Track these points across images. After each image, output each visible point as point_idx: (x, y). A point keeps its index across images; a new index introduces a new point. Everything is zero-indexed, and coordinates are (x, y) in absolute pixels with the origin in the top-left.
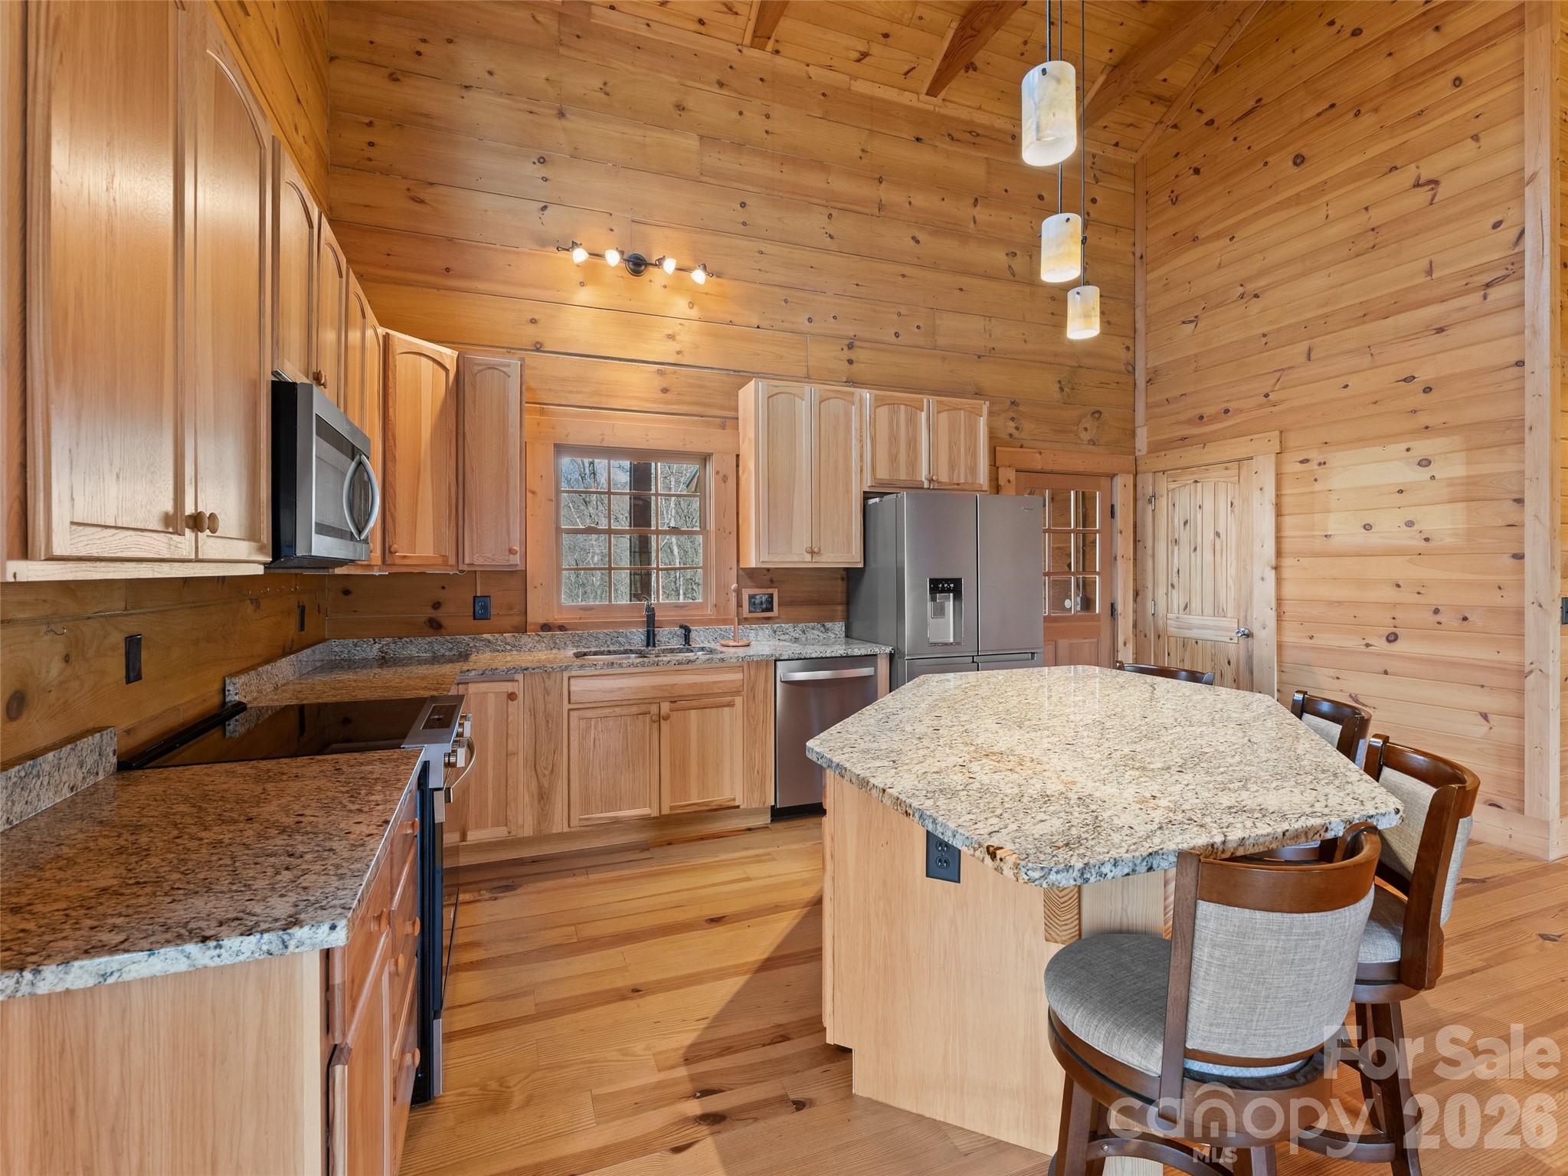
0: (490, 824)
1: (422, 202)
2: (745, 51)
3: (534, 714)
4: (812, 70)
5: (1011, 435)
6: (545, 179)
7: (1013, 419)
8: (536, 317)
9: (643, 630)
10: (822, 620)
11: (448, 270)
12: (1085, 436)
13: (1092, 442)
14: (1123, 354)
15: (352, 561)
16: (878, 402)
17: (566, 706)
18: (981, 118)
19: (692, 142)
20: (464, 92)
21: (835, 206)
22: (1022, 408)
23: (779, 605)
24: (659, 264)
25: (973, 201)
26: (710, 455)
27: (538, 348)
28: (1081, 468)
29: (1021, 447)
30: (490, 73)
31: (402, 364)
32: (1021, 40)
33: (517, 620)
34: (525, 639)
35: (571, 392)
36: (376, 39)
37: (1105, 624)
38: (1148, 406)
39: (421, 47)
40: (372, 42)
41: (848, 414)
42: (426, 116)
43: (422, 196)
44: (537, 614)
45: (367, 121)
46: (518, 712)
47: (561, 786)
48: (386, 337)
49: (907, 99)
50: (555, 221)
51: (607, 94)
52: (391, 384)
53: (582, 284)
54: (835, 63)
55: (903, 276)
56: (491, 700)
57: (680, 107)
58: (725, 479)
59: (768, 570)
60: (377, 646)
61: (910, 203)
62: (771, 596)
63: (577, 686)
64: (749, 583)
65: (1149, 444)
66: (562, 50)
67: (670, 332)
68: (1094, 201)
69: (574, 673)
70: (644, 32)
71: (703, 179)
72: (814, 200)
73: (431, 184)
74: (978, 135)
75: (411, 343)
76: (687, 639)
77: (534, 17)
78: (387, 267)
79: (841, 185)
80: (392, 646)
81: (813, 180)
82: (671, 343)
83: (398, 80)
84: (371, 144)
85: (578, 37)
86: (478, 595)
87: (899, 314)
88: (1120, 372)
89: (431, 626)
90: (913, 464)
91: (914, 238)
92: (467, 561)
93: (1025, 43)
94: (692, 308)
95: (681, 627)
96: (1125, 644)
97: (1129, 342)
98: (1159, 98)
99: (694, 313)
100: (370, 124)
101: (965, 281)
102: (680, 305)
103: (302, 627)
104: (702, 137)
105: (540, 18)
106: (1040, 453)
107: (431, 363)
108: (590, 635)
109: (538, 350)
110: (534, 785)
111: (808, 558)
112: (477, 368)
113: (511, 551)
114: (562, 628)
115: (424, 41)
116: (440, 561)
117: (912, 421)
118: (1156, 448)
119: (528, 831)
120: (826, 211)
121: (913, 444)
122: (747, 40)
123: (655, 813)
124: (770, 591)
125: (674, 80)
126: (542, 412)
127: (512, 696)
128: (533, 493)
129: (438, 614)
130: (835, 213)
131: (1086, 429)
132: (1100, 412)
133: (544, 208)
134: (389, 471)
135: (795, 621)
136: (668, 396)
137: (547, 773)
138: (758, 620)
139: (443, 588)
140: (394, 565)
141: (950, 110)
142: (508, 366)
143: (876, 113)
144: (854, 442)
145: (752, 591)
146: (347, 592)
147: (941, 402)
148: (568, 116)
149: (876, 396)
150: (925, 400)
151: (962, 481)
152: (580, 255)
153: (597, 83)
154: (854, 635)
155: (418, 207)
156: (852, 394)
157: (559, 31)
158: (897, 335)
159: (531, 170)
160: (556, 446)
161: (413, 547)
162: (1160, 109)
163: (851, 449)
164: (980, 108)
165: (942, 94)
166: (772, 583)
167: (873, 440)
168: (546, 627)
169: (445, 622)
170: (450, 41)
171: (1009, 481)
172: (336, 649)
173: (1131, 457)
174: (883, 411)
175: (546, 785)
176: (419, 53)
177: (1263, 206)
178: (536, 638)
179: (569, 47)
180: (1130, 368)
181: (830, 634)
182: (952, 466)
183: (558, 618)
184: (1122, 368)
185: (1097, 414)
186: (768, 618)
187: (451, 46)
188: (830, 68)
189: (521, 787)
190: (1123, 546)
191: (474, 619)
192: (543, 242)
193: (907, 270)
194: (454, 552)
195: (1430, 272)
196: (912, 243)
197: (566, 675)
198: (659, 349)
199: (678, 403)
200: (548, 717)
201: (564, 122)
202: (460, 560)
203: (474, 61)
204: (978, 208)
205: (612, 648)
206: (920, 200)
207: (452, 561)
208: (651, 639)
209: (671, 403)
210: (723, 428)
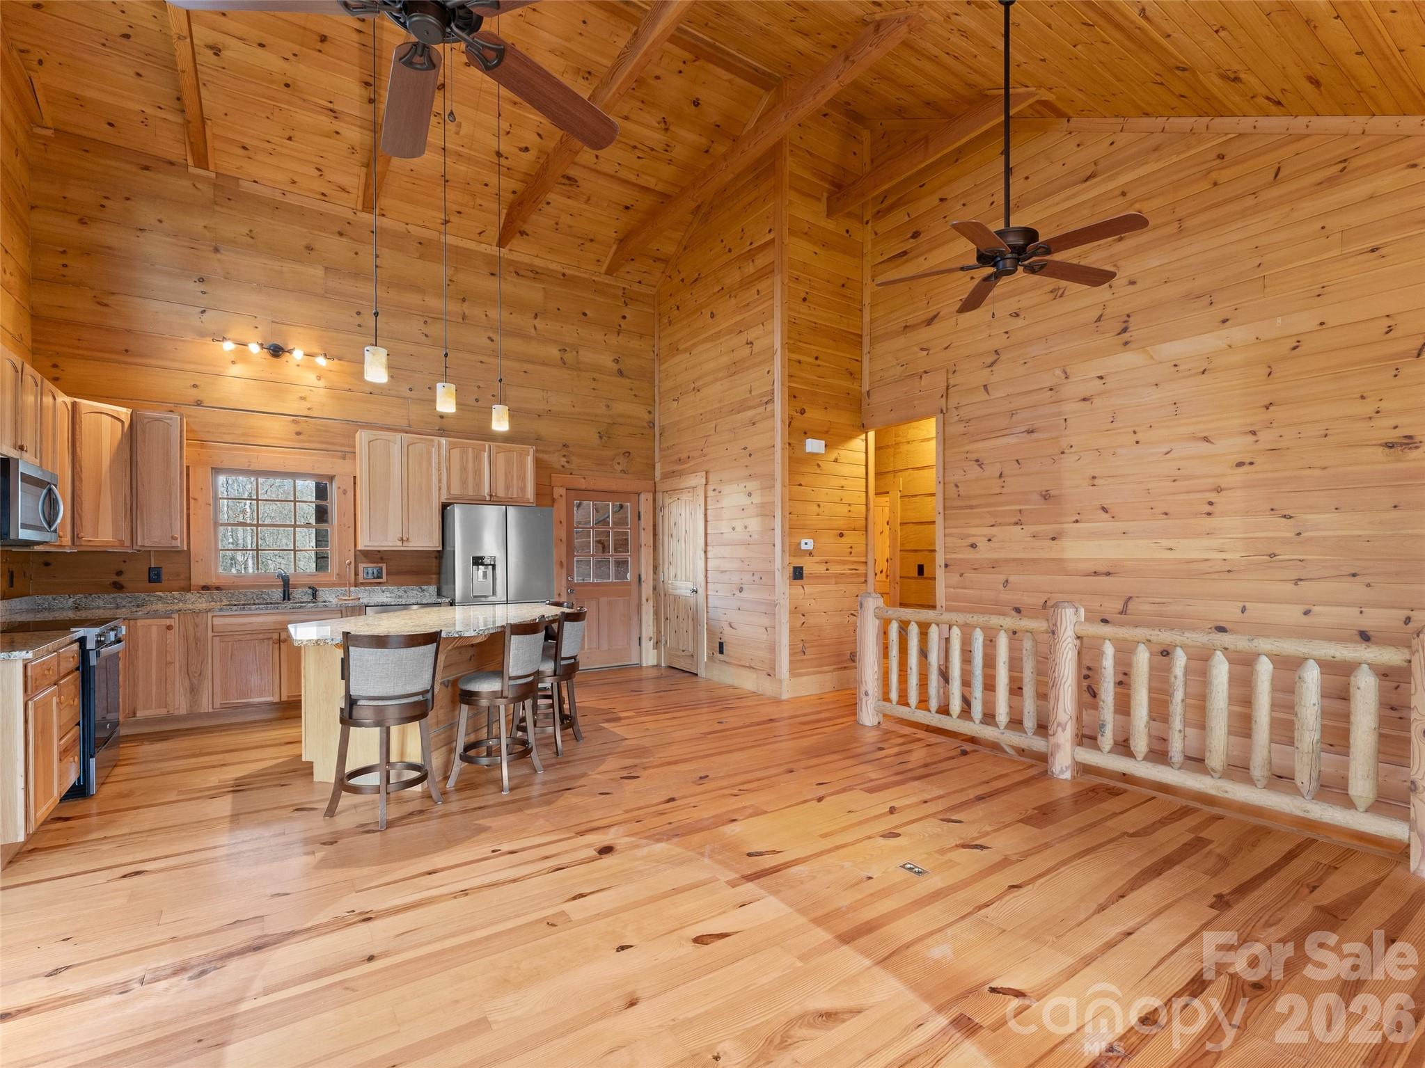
0: (154, 707)
1: (106, 305)
2: (358, 213)
3: (186, 638)
4: (409, 227)
5: (563, 466)
6: (204, 293)
7: (564, 456)
8: (197, 383)
9: (281, 590)
10: (419, 584)
11: (127, 351)
12: (618, 468)
13: (623, 471)
14: (647, 416)
15: (46, 542)
16: (452, 447)
17: (210, 634)
18: (538, 262)
19: (319, 272)
20: (139, 233)
21: (429, 317)
22: (570, 449)
23: (387, 575)
24: (290, 352)
25: (534, 315)
26: (335, 476)
27: (199, 403)
28: (614, 488)
29: (571, 474)
30: (160, 221)
31: (86, 421)
32: (553, 222)
33: (183, 583)
34: (189, 595)
35: (225, 433)
36: (68, 195)
37: (634, 587)
38: (660, 450)
39: (105, 202)
40: (65, 198)
41: (429, 453)
42: (109, 248)
43: (105, 302)
44: (197, 579)
45: (61, 249)
46: (174, 638)
47: (207, 684)
48: (74, 404)
49: (482, 248)
50: (211, 320)
51: (252, 238)
52: (78, 433)
53: (233, 362)
54: (426, 224)
55: (481, 362)
56: (154, 629)
57: (309, 248)
58: (345, 492)
59: (379, 551)
60: (72, 600)
61: (486, 315)
62: (381, 569)
63: (217, 621)
64: (364, 559)
65: (662, 473)
66: (217, 208)
67: (303, 395)
68: (624, 317)
69: (215, 614)
70: (279, 197)
71: (328, 295)
72: (412, 312)
73: (113, 293)
74: (537, 273)
75: (93, 406)
76: (314, 595)
77: (194, 185)
78: (78, 348)
79: (434, 303)
80: (84, 600)
81: (413, 299)
82: (303, 402)
83: (86, 223)
84: (65, 266)
85: (229, 199)
86: (153, 566)
87: (479, 387)
88: (644, 427)
89: (115, 587)
90: (478, 484)
91: (489, 338)
92: (139, 544)
93: (557, 224)
94: (319, 380)
95: (310, 588)
96: (647, 600)
97: (650, 409)
98: (659, 259)
99: (322, 383)
100: (64, 252)
101: (526, 367)
102: (310, 378)
103: (12, 585)
104: (326, 268)
105: (199, 186)
106: (584, 478)
107: (110, 418)
108: (240, 593)
109: (199, 405)
110: (187, 683)
111: (400, 543)
112: (146, 420)
113: (174, 538)
114: (218, 588)
115: (107, 198)
116: (117, 544)
117: (477, 458)
118: (666, 476)
119: (183, 710)
120: (422, 319)
121: (478, 473)
122: (360, 207)
123: (276, 699)
124: (380, 565)
125: (306, 230)
126: (202, 446)
127: (169, 628)
128: (195, 499)
129: (120, 579)
130: (429, 321)
131: (619, 463)
132: (629, 453)
133: (204, 312)
134: (77, 488)
135: (400, 584)
136: (301, 437)
137: (196, 675)
138: (371, 584)
139: (125, 562)
140: (81, 545)
141: (515, 257)
142: (171, 419)
143: (459, 258)
144: (434, 471)
145: (365, 565)
146: (47, 564)
147: (499, 447)
148: (222, 251)
149: (450, 442)
150: (487, 446)
151: (515, 496)
152: (228, 346)
153: (245, 230)
154: (444, 594)
155: (105, 309)
156: (432, 440)
157: (214, 195)
158: (477, 400)
159: (193, 287)
160: (212, 468)
161: (96, 534)
162: (661, 266)
163: (432, 475)
164: (537, 256)
165: (508, 247)
166: (382, 560)
167: (449, 470)
168: (205, 588)
169: (125, 584)
170: (128, 199)
171: (561, 496)
172: (39, 602)
173: (652, 482)
174: (456, 453)
175: (196, 682)
176: (103, 206)
177: (701, 338)
178: (198, 595)
179: (222, 206)
180: (652, 425)
181: (426, 593)
182: (507, 487)
183: (213, 581)
184: (646, 424)
185: (627, 454)
186: (379, 583)
187: (128, 202)
188: (424, 227)
189: (177, 685)
190: (646, 538)
191: (150, 582)
192: (203, 334)
193: (485, 359)
194: (129, 537)
195: (751, 392)
196: (489, 342)
197: (210, 615)
198: (294, 406)
199: (309, 442)
200: (197, 640)
201: (219, 256)
202: (134, 542)
203: (146, 213)
204: (537, 320)
205: (257, 601)
206: (494, 314)
207: (127, 543)
208: (286, 596)
209: (304, 442)
210: (344, 458)
